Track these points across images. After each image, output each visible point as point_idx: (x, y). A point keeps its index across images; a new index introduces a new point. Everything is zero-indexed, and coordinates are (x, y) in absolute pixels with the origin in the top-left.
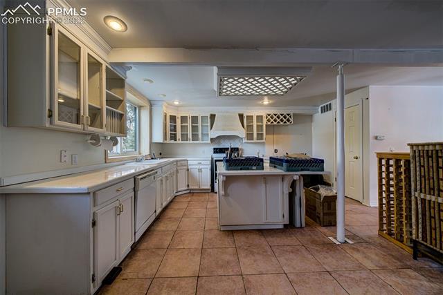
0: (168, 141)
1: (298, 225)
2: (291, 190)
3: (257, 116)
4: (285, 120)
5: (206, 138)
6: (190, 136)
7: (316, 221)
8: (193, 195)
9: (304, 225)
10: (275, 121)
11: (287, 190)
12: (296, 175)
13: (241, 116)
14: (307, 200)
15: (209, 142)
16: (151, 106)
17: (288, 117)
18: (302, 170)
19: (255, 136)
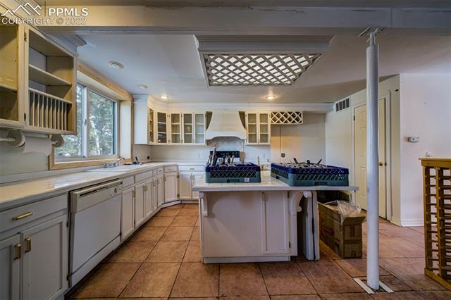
0: (155, 142)
1: (310, 256)
2: (300, 209)
3: (261, 115)
4: (293, 119)
5: (201, 140)
6: (182, 137)
7: (334, 250)
8: (183, 207)
9: (318, 257)
10: (282, 120)
11: (294, 208)
12: (307, 191)
13: (242, 115)
14: (321, 220)
15: (205, 144)
16: (133, 100)
17: (297, 115)
18: (316, 184)
19: (258, 137)
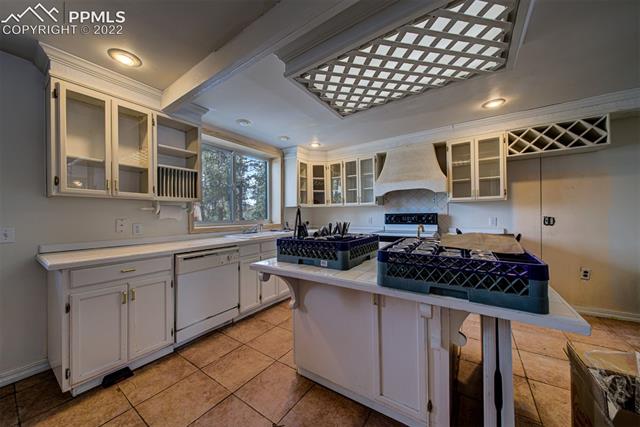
0: (311, 204)
3: (482, 142)
4: (577, 138)
5: (369, 197)
6: (343, 195)
10: (541, 144)
13: (440, 149)
15: (373, 203)
16: (283, 156)
17: (590, 127)
